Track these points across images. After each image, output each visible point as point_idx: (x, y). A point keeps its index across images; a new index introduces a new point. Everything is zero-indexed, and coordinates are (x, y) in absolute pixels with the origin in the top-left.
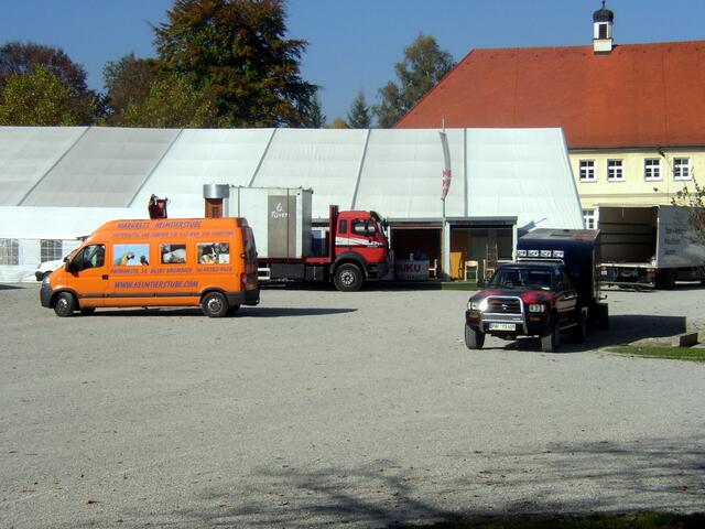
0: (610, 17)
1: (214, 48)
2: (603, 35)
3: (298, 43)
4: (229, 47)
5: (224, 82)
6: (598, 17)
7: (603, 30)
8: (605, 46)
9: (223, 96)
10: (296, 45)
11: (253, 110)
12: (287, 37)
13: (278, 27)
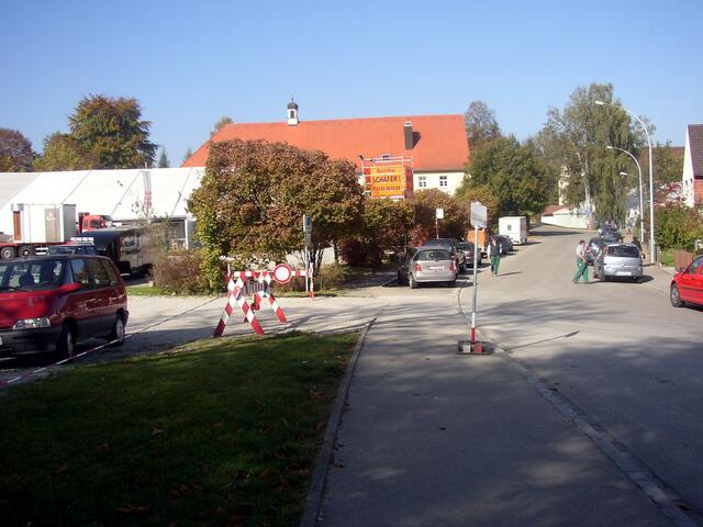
0: (296, 107)
1: (100, 127)
2: (292, 116)
3: (147, 123)
4: (108, 126)
5: (105, 145)
6: (289, 107)
7: (292, 113)
8: (293, 121)
9: (104, 152)
10: (145, 124)
11: (120, 159)
12: (140, 120)
13: (137, 114)
